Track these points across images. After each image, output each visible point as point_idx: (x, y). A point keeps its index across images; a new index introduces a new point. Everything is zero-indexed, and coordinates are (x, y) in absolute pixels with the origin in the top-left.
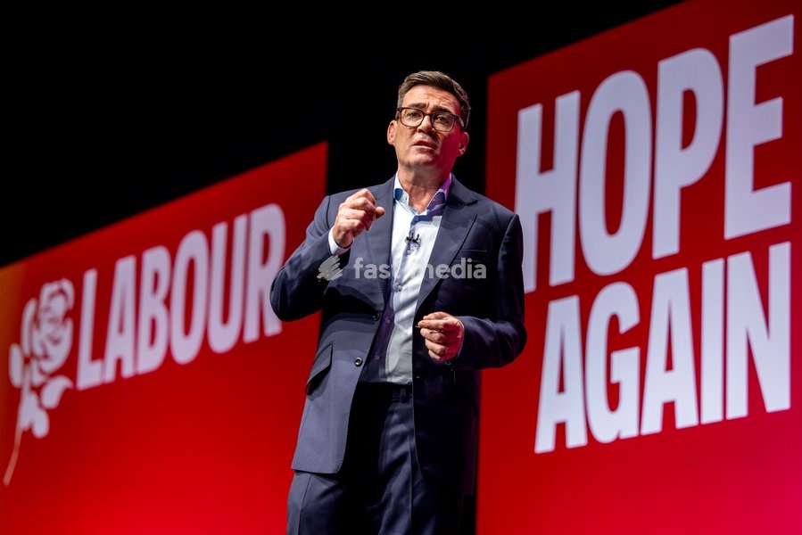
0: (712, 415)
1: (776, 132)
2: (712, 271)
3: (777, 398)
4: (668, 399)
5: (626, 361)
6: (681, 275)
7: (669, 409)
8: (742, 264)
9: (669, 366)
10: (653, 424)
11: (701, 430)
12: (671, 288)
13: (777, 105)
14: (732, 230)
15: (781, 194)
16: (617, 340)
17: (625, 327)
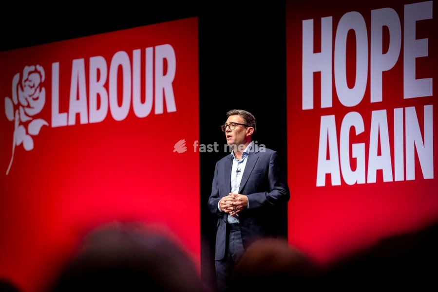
0: (399, 177)
1: (425, 54)
2: (398, 112)
3: (428, 174)
4: (379, 168)
5: (359, 149)
6: (384, 112)
7: (380, 173)
8: (411, 111)
9: (379, 153)
10: (372, 179)
11: (394, 184)
12: (379, 118)
14: (407, 95)
15: (428, 82)
16: (354, 138)
17: (358, 132)
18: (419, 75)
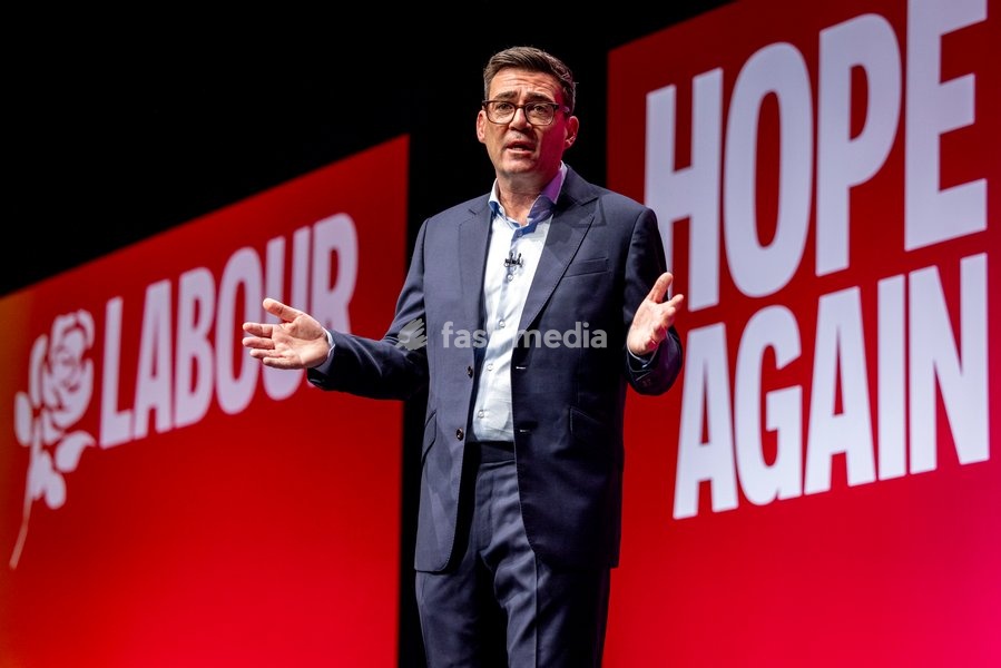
0: (892, 468)
1: (964, 115)
2: (889, 290)
3: (972, 447)
4: (838, 449)
5: (785, 403)
6: (851, 297)
7: (839, 463)
8: (927, 281)
9: (839, 409)
10: (819, 481)
11: (879, 488)
12: (839, 312)
13: (968, 81)
14: (914, 239)
15: (977, 191)
16: (773, 377)
17: (783, 360)
18: (950, 177)
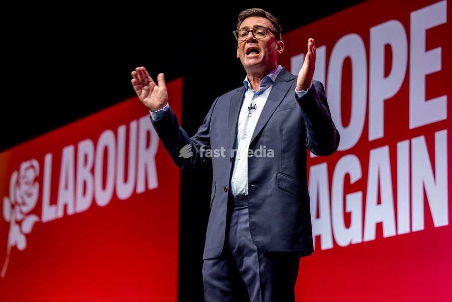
0: (404, 229)
1: (437, 67)
2: (402, 147)
3: (440, 219)
4: (379, 221)
5: (355, 199)
6: (385, 151)
7: (379, 227)
8: (419, 143)
9: (379, 202)
10: (370, 235)
11: (398, 238)
12: (379, 157)
13: (438, 51)
14: (413, 124)
15: (443, 101)
16: (349, 188)
17: (353, 180)
18: (430, 94)
